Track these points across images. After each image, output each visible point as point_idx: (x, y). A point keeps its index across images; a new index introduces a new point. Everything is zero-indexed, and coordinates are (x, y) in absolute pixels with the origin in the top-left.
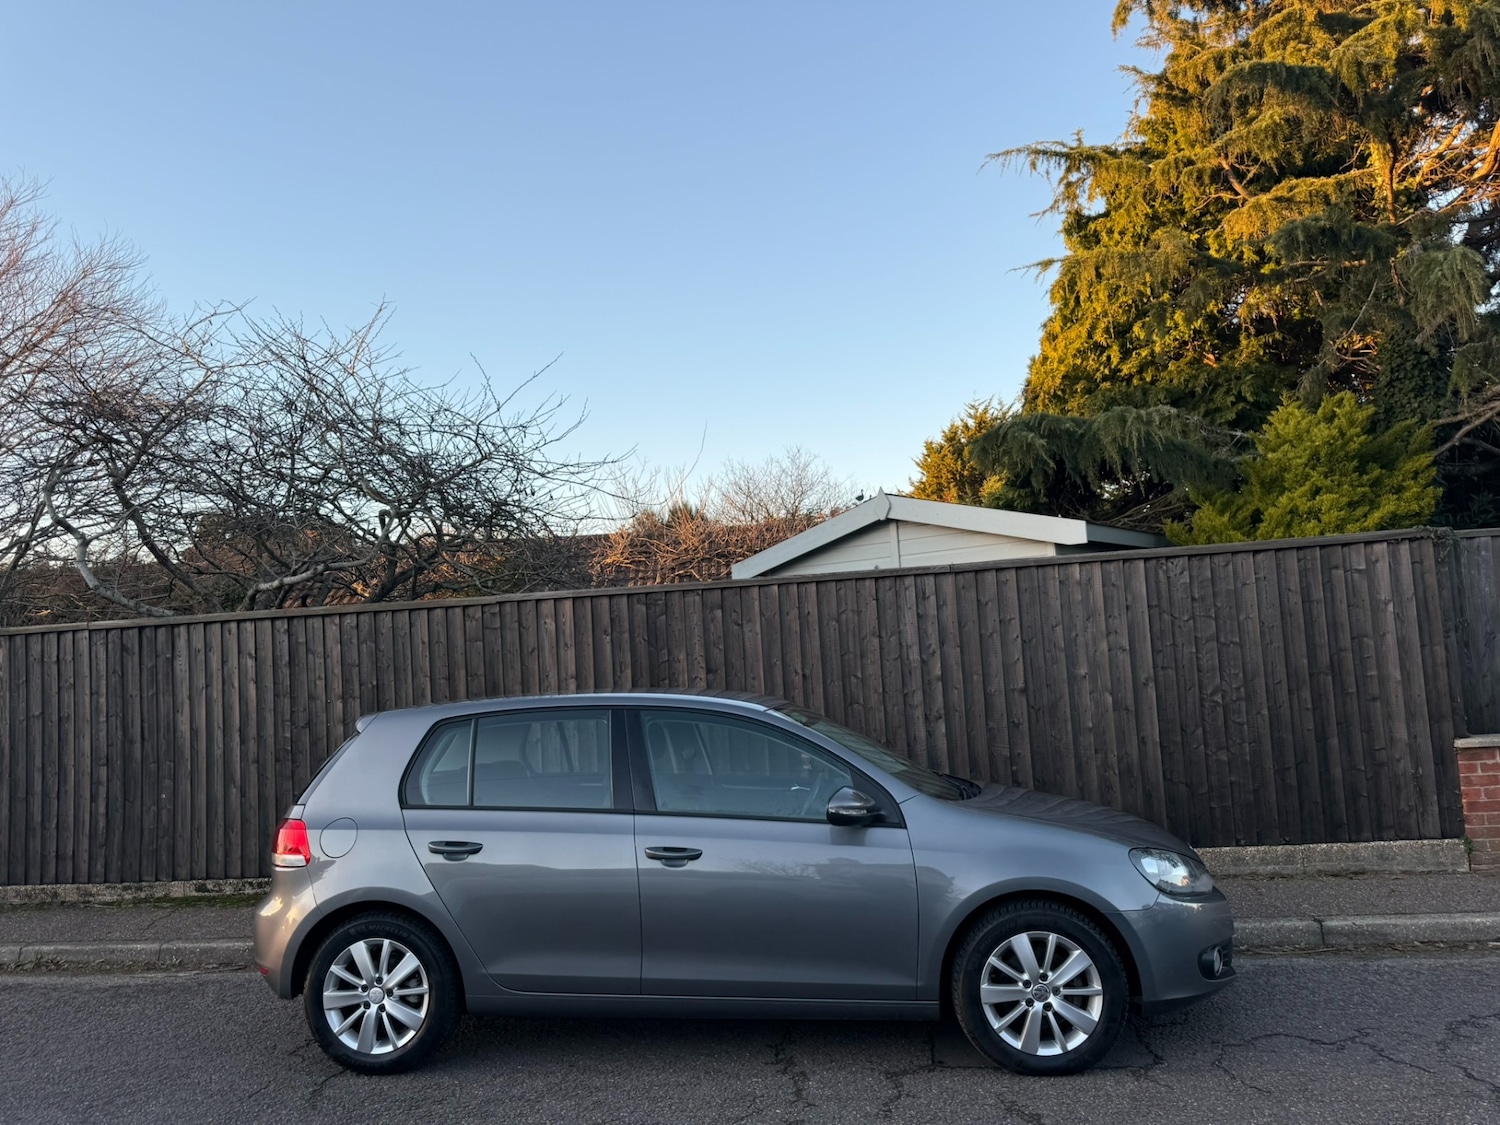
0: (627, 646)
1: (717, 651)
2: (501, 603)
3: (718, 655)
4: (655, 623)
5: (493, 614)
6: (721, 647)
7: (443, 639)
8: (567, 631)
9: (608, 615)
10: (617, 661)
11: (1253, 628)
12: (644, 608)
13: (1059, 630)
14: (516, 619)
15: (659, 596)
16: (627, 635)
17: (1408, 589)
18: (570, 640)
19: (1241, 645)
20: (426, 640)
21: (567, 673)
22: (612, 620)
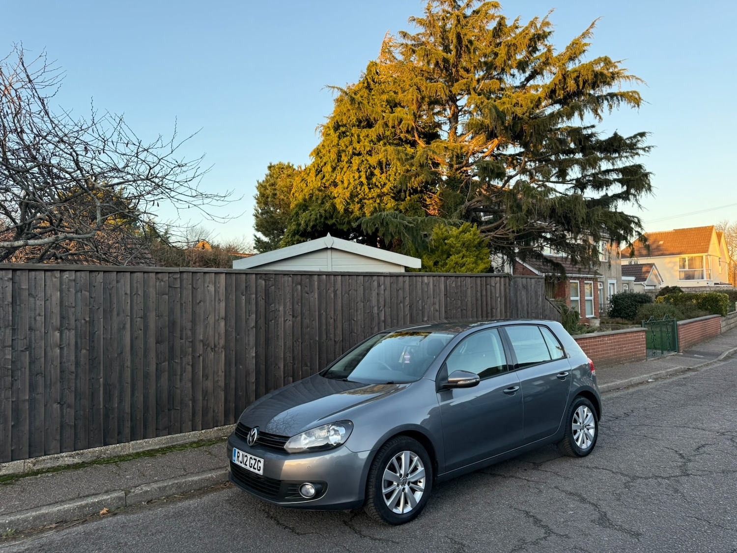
0: (254, 302)
1: (297, 306)
2: (181, 272)
3: (298, 308)
4: (268, 290)
5: (175, 279)
6: (300, 304)
7: (140, 292)
8: (221, 292)
9: (244, 284)
10: (247, 310)
11: (469, 304)
12: (264, 282)
13: (420, 301)
14: (190, 282)
15: (271, 276)
16: (254, 296)
17: (503, 294)
18: (223, 297)
19: (466, 310)
20: (129, 292)
21: (219, 317)
22: (246, 287)
